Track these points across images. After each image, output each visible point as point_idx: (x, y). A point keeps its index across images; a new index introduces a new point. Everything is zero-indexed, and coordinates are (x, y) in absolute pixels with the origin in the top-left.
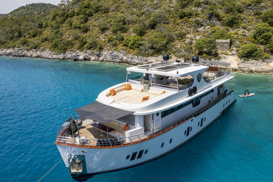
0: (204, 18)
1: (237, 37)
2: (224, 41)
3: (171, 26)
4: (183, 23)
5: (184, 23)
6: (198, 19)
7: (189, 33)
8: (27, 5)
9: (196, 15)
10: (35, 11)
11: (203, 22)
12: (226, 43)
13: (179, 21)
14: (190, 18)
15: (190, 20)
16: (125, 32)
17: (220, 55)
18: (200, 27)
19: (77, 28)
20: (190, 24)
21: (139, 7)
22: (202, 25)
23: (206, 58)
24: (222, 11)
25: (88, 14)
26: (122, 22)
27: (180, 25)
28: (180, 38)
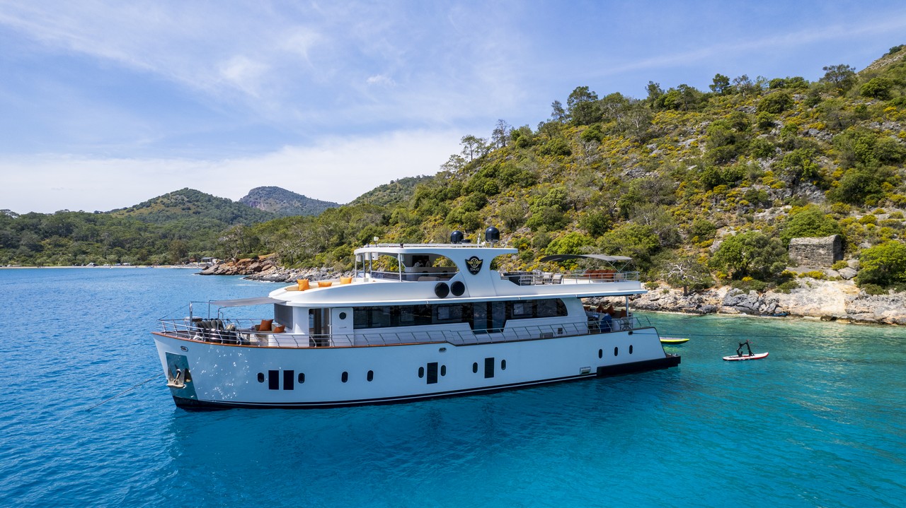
0: (773, 186)
1: (870, 229)
2: (815, 241)
3: (678, 210)
4: (714, 200)
5: (716, 199)
6: (757, 187)
7: (726, 225)
8: (392, 182)
9: (754, 178)
10: (407, 194)
11: (773, 195)
12: (822, 246)
13: (703, 195)
14: (733, 186)
15: (734, 193)
16: (561, 228)
17: (798, 280)
18: (763, 208)
19: (456, 222)
20: (733, 201)
21: (609, 168)
22: (768, 204)
23: (747, 288)
24: (835, 164)
25: (488, 191)
26: (557, 206)
27: (704, 207)
28: (696, 238)
